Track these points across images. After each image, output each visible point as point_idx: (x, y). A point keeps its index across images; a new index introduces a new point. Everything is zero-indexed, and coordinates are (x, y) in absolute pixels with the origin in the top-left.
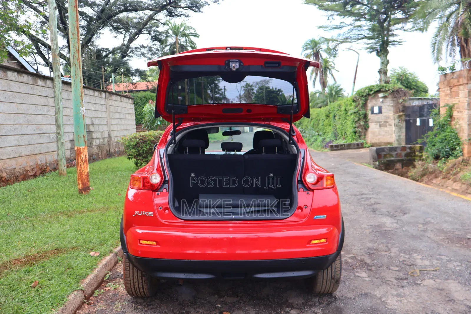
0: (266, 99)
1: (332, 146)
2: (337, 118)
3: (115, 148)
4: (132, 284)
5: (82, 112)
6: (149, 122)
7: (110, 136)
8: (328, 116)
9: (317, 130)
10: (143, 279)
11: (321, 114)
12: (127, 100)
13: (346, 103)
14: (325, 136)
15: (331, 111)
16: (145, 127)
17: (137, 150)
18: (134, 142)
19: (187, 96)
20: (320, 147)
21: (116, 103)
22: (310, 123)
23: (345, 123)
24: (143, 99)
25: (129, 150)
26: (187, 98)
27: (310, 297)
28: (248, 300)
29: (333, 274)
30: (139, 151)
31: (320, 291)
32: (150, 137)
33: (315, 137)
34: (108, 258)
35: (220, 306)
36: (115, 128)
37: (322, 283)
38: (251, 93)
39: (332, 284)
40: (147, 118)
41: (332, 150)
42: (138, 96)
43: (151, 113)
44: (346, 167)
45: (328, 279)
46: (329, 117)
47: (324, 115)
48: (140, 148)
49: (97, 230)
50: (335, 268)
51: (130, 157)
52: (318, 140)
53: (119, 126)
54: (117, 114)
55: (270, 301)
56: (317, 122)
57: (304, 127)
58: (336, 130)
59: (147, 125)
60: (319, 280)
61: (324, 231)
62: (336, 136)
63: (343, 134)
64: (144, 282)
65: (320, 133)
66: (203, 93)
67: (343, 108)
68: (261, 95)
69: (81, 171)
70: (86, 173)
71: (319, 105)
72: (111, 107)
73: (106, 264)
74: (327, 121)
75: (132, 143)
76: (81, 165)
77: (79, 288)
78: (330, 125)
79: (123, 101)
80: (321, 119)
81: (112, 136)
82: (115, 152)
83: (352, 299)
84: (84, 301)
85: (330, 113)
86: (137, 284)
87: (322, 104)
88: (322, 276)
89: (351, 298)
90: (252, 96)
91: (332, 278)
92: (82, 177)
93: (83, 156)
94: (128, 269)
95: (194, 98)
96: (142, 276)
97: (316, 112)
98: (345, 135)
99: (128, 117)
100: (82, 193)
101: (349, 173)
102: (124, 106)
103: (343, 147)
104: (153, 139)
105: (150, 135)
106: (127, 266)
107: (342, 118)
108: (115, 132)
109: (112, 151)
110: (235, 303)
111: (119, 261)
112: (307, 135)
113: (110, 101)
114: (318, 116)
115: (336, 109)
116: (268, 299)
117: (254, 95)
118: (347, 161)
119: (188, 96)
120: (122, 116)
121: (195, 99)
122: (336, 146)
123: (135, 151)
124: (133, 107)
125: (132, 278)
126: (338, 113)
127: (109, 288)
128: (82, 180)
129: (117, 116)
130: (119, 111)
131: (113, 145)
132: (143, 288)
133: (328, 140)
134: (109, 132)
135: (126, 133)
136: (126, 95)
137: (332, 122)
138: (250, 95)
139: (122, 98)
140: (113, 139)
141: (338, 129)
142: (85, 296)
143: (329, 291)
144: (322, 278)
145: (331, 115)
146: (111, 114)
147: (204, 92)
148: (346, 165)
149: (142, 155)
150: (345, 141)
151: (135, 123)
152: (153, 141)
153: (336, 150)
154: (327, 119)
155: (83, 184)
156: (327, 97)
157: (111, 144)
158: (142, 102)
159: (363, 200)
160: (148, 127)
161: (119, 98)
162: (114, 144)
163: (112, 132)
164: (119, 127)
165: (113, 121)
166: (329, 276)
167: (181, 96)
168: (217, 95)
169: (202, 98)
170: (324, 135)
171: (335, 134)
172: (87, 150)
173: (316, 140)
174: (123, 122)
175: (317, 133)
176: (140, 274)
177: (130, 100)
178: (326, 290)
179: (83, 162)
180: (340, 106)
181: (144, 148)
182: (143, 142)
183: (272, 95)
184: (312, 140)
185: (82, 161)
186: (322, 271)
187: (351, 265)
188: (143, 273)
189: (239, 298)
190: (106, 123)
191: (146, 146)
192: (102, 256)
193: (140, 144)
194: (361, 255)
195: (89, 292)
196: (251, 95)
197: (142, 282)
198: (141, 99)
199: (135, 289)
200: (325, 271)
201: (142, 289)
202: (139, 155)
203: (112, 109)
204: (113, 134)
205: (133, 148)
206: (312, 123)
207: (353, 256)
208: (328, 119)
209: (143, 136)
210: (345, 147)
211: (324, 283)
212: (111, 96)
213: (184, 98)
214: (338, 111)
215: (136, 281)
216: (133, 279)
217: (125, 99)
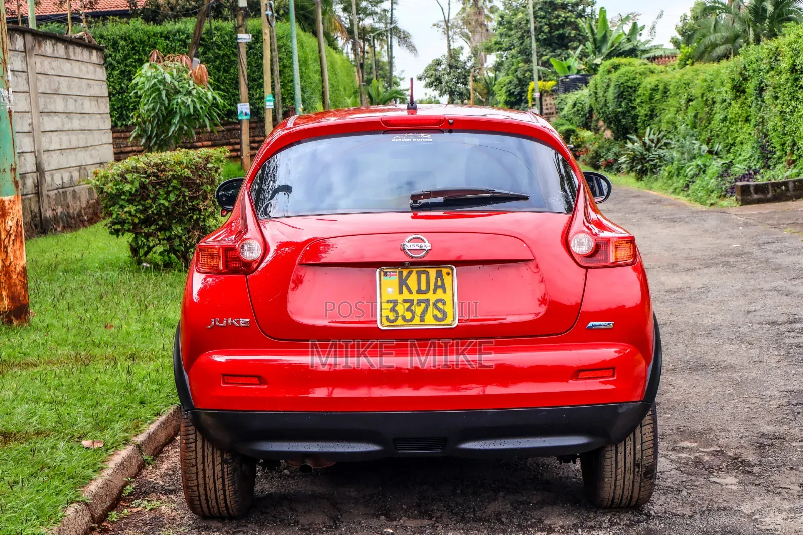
0: (539, 30)
1: (745, 190)
2: (767, 95)
3: (57, 204)
4: (201, 481)
5: (6, 101)
6: (151, 123)
7: (39, 169)
8: (739, 90)
9: (705, 135)
10: (226, 470)
11: (718, 81)
12: (86, 52)
13: (795, 46)
14: (731, 156)
15: (751, 73)
16: (138, 136)
17: (140, 207)
18: (132, 182)
19: (266, 30)
20: (715, 195)
21: (55, 63)
22: (686, 113)
23: (792, 112)
24: (122, 43)
25: (117, 207)
26: (266, 37)
27: (591, 516)
28: (454, 522)
29: (638, 456)
30: (146, 209)
31: (613, 499)
32: (178, 168)
33: (699, 162)
34: (124, 453)
35: (391, 531)
36: (54, 141)
37: (613, 476)
38: (486, 12)
39: (638, 479)
40: (143, 109)
41: (745, 202)
42: (105, 33)
43: (160, 94)
44: (776, 252)
45: (628, 465)
46: (744, 92)
47: (729, 85)
48: (149, 201)
49: (80, 400)
50: (642, 443)
51: (118, 227)
52: (709, 171)
53: (64, 137)
54: (59, 100)
55: (502, 523)
56: (707, 109)
57: (664, 127)
58: (766, 136)
59: (144, 131)
60: (608, 469)
61: (610, 353)
62: (766, 155)
63: (788, 150)
64: (226, 477)
65: (717, 147)
66: (320, 17)
67: (785, 64)
68: (520, 15)
69: (7, 263)
70: (18, 269)
71: (720, 50)
72: (39, 76)
73: (122, 464)
74: (736, 108)
75: (127, 187)
76: (5, 247)
77: (81, 499)
78: (747, 120)
79: (72, 57)
80: (718, 99)
81: (46, 168)
82: (55, 218)
83: (687, 516)
84: (93, 525)
85: (746, 79)
86: (212, 481)
87: (729, 46)
88: (614, 459)
89: (684, 515)
90: (490, 19)
91: (637, 465)
92: (10, 277)
93: (10, 223)
94: (193, 449)
95: (288, 36)
96: (224, 462)
97: (701, 77)
98: (793, 153)
99: (89, 106)
100: (10, 322)
101: (778, 268)
102: (76, 72)
103: (783, 193)
104: (187, 173)
105: (179, 163)
106: (192, 441)
107: (784, 96)
108: (55, 155)
109: (49, 214)
110: (425, 527)
111: (147, 465)
112: (675, 155)
113: (38, 60)
114: (710, 89)
115: (764, 66)
116: (499, 520)
117: (496, 17)
118: (786, 232)
119: (271, 31)
120: (71, 107)
121: (295, 41)
122: (760, 189)
123: (136, 211)
124: (102, 74)
125: (200, 467)
126: (770, 79)
127: (140, 509)
128: (10, 287)
129: (59, 104)
130: (64, 90)
131: (48, 196)
132: (224, 491)
133: (739, 168)
134: (36, 154)
135: (84, 158)
136: (81, 38)
137: (753, 110)
138: (482, 18)
139: (71, 48)
140: (48, 178)
141: (772, 134)
142: (93, 517)
143: (631, 497)
144: (614, 465)
145: (751, 86)
146: (41, 101)
147: (324, 13)
148: (777, 246)
149: (154, 222)
150: (796, 171)
151: (108, 125)
152: (189, 178)
153: (759, 201)
154: (736, 98)
155: (12, 298)
156: (744, 21)
157: (44, 192)
158: (119, 56)
159: (792, 334)
160: (149, 139)
161: (61, 48)
162: (52, 193)
163: (44, 157)
164: (64, 141)
165: (49, 123)
166: (628, 460)
167: (247, 32)
168: (368, 22)
169: (315, 33)
170: (728, 152)
171: (763, 147)
172: (20, 206)
173: (703, 170)
174: (76, 123)
175: (705, 148)
176: (219, 459)
177: (94, 52)
178: (626, 493)
179: (12, 237)
180: (776, 54)
181: (162, 201)
182: (159, 183)
183: (558, 16)
184: (690, 170)
185: (8, 234)
186: (614, 448)
187: (707, 466)
188: (225, 456)
189: (434, 519)
190: (27, 128)
191: (168, 193)
192: (110, 448)
193: (150, 188)
194: (737, 448)
195: (98, 512)
196: (487, 17)
197: (223, 477)
198: (115, 44)
199: (206, 494)
200: (621, 449)
201: (221, 492)
202: (147, 221)
203: (44, 85)
204: (51, 163)
205: (130, 201)
206: (691, 114)
207: (718, 449)
208: (740, 101)
209: (156, 165)
210: (787, 189)
211: (619, 477)
212: (40, 46)
213: (258, 36)
214: (772, 73)
215: (211, 473)
216: (204, 470)
217: (78, 50)
